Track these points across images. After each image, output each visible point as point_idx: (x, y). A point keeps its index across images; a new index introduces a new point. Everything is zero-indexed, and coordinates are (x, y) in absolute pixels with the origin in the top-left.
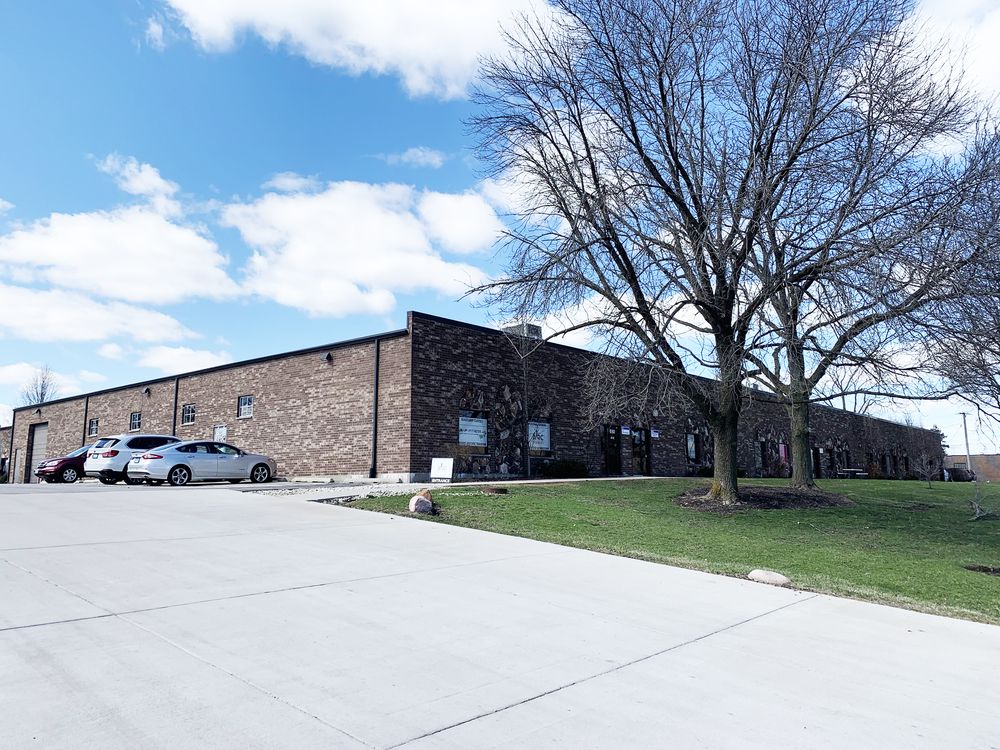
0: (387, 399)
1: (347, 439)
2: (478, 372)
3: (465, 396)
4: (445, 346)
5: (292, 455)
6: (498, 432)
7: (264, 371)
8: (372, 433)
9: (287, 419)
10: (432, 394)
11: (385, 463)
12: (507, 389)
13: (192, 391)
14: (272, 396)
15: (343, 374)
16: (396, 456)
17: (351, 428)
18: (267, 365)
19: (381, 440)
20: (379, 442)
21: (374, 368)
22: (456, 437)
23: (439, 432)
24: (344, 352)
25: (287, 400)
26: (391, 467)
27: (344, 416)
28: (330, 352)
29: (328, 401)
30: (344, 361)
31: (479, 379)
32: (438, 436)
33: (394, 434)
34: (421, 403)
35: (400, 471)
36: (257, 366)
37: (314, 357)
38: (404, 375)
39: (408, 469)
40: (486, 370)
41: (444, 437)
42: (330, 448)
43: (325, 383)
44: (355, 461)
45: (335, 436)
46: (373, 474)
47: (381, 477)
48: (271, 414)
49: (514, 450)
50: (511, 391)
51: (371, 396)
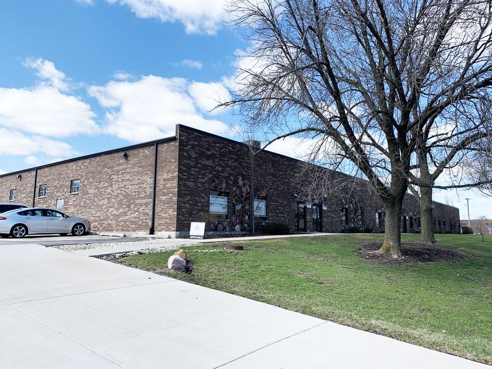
0: (162, 182)
1: (136, 209)
2: (222, 167)
3: (214, 181)
4: (201, 149)
5: (102, 218)
6: (234, 206)
7: (86, 164)
8: (152, 204)
9: (98, 195)
10: (192, 180)
11: (160, 225)
12: (240, 178)
13: (45, 177)
14: (91, 180)
15: (134, 166)
16: (167, 220)
17: (138, 201)
18: (88, 161)
19: (158, 209)
20: (156, 211)
21: (154, 162)
22: (207, 208)
23: (196, 205)
24: (135, 152)
25: (100, 182)
26: (164, 227)
27: (134, 194)
28: (126, 151)
29: (124, 183)
30: (135, 158)
31: (223, 171)
32: (196, 208)
33: (166, 205)
34: (185, 185)
35: (169, 230)
36: (82, 161)
37: (116, 155)
38: (173, 167)
39: (175, 229)
40: (227, 166)
41: (199, 208)
42: (125, 214)
43: (123, 172)
44: (140, 223)
45: (129, 206)
46: (152, 232)
47: (158, 234)
48: (90, 191)
49: (244, 217)
50: (243, 180)
51: (152, 181)
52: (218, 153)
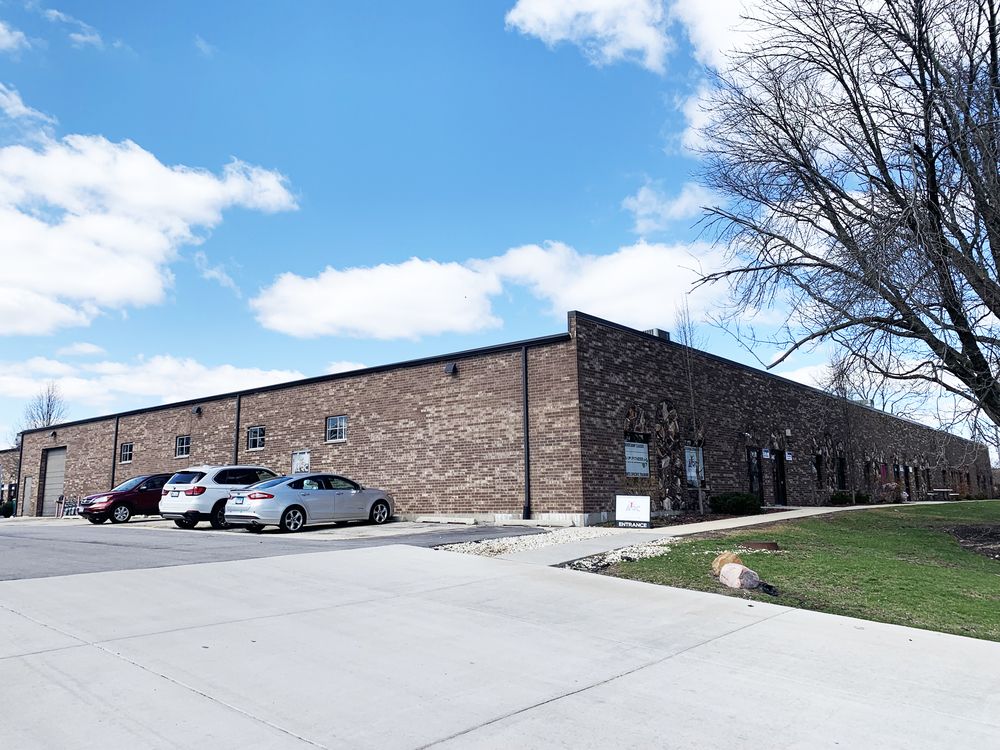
0: (542, 419)
1: (485, 469)
3: (628, 415)
4: (607, 355)
5: (405, 488)
6: (660, 459)
7: (361, 386)
8: (523, 461)
9: (397, 443)
10: (598, 414)
11: (544, 500)
12: (665, 407)
13: (260, 410)
14: (374, 415)
15: (474, 389)
16: (561, 492)
17: (491, 456)
18: (365, 379)
19: (537, 470)
20: (533, 474)
21: (521, 381)
22: (622, 467)
24: (476, 362)
25: (396, 420)
26: (554, 505)
27: (479, 441)
28: (454, 362)
29: (455, 422)
30: (470, 377)
31: (640, 394)
32: (607, 466)
33: (556, 463)
34: (590, 425)
35: (568, 510)
36: (350, 380)
37: (431, 369)
39: (580, 508)
40: (645, 384)
41: (612, 467)
42: (461, 480)
43: (450, 399)
44: (498, 496)
45: (468, 465)
46: (528, 515)
47: (540, 519)
48: (372, 437)
49: (675, 481)
50: (669, 409)
51: (519, 416)
52: (631, 361)
